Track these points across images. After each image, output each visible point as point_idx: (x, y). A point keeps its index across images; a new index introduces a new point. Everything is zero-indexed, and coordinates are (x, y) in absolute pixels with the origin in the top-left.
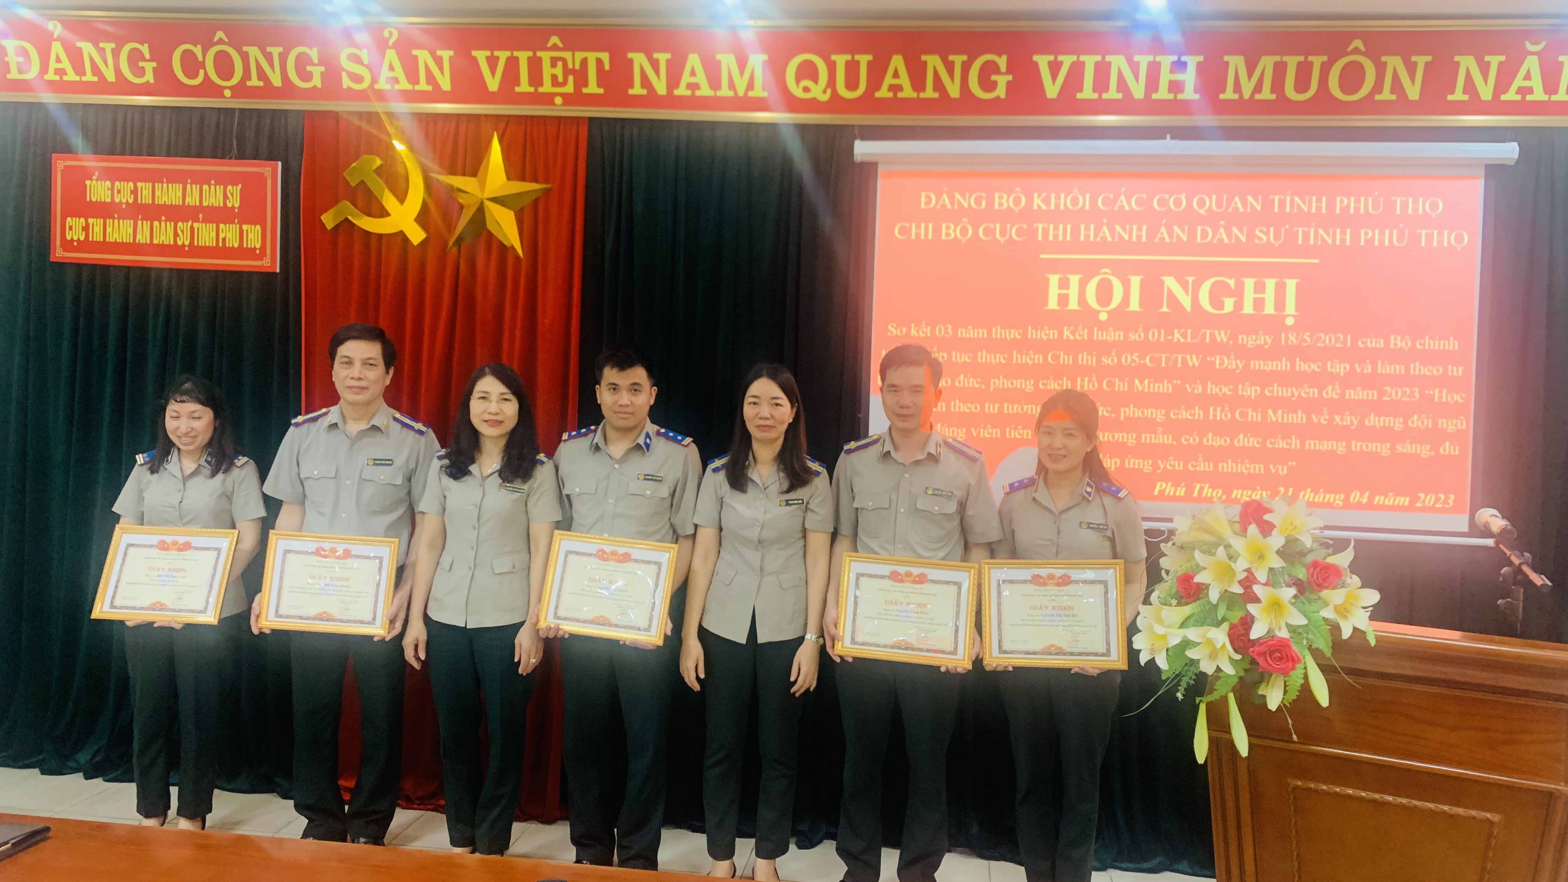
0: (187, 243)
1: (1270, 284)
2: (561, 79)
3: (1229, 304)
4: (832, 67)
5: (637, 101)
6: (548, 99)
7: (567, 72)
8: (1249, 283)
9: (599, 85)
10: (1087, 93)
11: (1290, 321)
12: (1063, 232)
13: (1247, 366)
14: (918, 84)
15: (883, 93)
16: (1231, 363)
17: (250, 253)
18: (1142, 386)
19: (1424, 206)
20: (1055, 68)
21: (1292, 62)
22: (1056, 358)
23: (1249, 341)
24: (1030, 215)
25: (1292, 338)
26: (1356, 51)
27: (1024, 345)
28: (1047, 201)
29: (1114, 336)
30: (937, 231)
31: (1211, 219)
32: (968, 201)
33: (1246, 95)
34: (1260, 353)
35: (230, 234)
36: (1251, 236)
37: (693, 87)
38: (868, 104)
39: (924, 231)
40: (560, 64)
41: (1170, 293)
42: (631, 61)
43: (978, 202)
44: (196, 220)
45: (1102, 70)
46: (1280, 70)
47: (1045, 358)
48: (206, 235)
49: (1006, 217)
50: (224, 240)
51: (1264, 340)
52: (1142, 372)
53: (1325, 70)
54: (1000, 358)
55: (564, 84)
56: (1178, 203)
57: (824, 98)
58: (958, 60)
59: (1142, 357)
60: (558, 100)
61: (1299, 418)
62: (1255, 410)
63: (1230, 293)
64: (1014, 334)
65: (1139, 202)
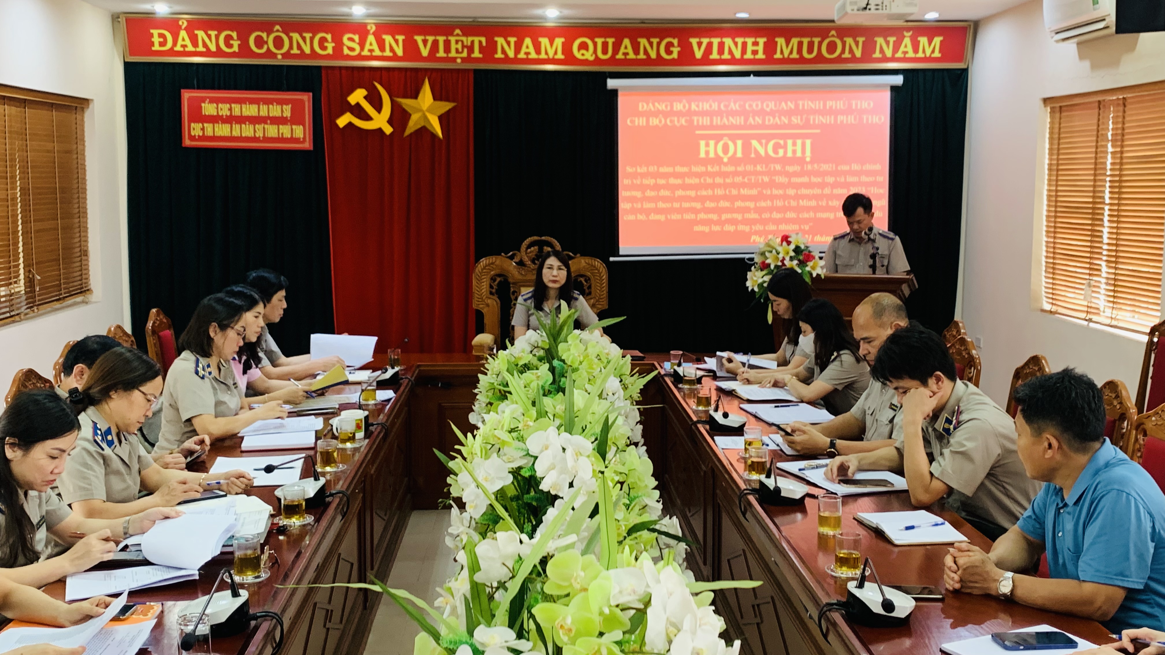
0: (261, 135)
1: (799, 142)
2: (460, 50)
3: (781, 152)
4: (595, 44)
5: (499, 60)
6: (454, 59)
7: (463, 46)
8: (790, 142)
9: (480, 52)
10: (715, 55)
11: (808, 159)
12: (706, 121)
13: (790, 180)
14: (636, 52)
15: (620, 56)
16: (783, 180)
17: (296, 140)
18: (744, 192)
19: (865, 105)
20: (700, 44)
21: (806, 41)
22: (705, 180)
23: (790, 169)
24: (689, 113)
25: (809, 167)
26: (833, 36)
27: (690, 175)
28: (698, 106)
29: (731, 169)
30: (648, 121)
31: (772, 113)
32: (662, 107)
33: (786, 56)
34: (795, 174)
35: (285, 131)
36: (790, 120)
37: (527, 54)
38: (613, 61)
39: (641, 121)
40: (460, 43)
41: (755, 149)
42: (496, 42)
43: (666, 106)
44: (266, 123)
45: (721, 45)
46: (800, 44)
47: (700, 180)
48: (272, 131)
49: (679, 114)
50: (282, 134)
51: (797, 168)
52: (743, 185)
53: (820, 44)
54: (679, 181)
55: (462, 52)
56: (757, 105)
57: (592, 58)
58: (655, 41)
59: (744, 178)
60: (459, 61)
61: (813, 203)
62: (794, 200)
63: (781, 147)
64: (685, 169)
65: (740, 106)
